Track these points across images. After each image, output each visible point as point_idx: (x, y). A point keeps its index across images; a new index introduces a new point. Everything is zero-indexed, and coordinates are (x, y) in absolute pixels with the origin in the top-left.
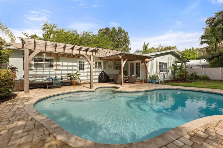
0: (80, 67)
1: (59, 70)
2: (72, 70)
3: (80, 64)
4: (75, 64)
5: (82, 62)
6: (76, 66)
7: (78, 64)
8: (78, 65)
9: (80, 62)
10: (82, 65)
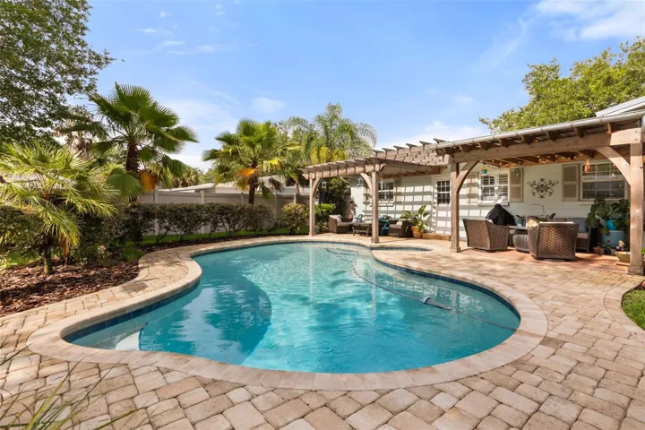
0: (439, 195)
1: (400, 203)
2: (413, 203)
3: (439, 189)
4: (428, 188)
5: (443, 182)
6: (429, 193)
7: (434, 188)
8: (436, 191)
9: (439, 183)
10: (443, 190)
